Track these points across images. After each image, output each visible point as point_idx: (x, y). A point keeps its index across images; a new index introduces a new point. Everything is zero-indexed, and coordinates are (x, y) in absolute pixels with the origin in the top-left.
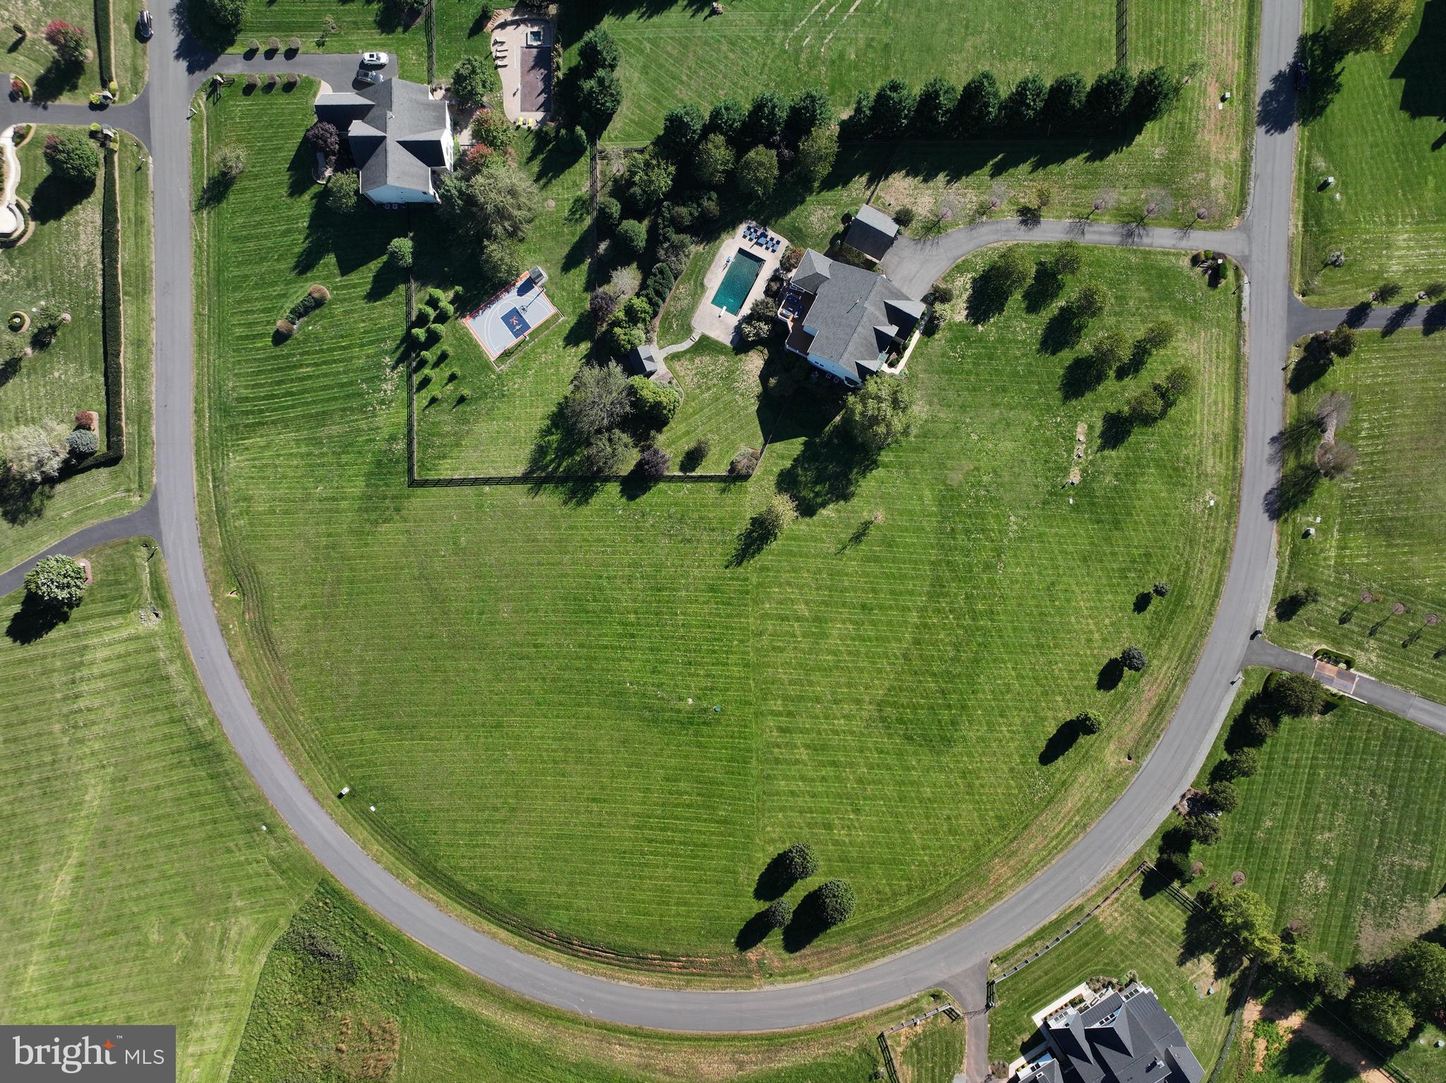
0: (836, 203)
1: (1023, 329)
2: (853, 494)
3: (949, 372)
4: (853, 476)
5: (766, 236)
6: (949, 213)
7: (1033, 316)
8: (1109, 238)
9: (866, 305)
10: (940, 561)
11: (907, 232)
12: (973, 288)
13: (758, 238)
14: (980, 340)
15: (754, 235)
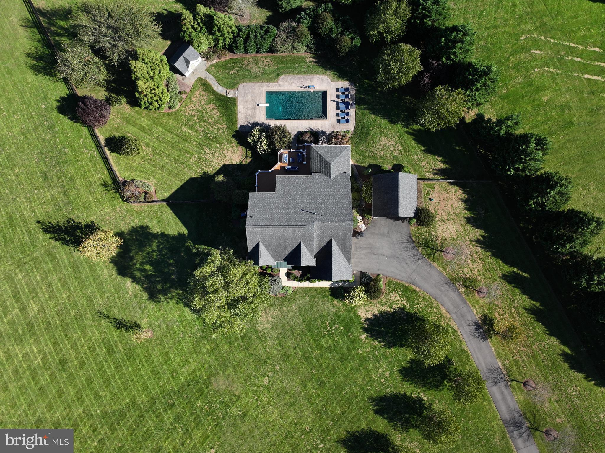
0: (407, 152)
1: (382, 374)
2: (158, 302)
3: (310, 328)
4: (174, 292)
5: (347, 108)
6: (450, 256)
7: (399, 377)
8: (503, 408)
9: (317, 224)
10: (140, 408)
11: (413, 227)
12: (395, 312)
13: (343, 102)
14: (353, 342)
15: (343, 97)
